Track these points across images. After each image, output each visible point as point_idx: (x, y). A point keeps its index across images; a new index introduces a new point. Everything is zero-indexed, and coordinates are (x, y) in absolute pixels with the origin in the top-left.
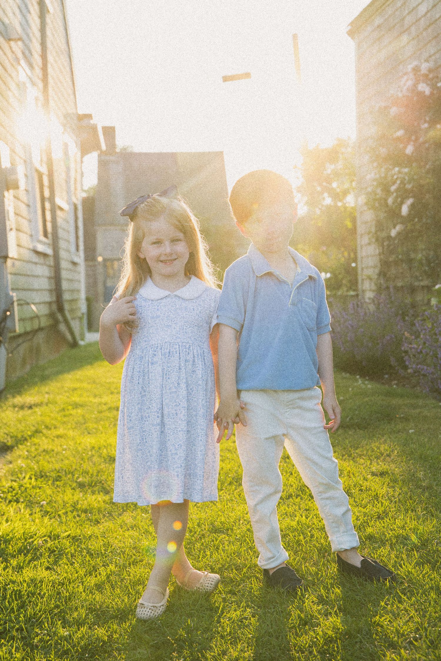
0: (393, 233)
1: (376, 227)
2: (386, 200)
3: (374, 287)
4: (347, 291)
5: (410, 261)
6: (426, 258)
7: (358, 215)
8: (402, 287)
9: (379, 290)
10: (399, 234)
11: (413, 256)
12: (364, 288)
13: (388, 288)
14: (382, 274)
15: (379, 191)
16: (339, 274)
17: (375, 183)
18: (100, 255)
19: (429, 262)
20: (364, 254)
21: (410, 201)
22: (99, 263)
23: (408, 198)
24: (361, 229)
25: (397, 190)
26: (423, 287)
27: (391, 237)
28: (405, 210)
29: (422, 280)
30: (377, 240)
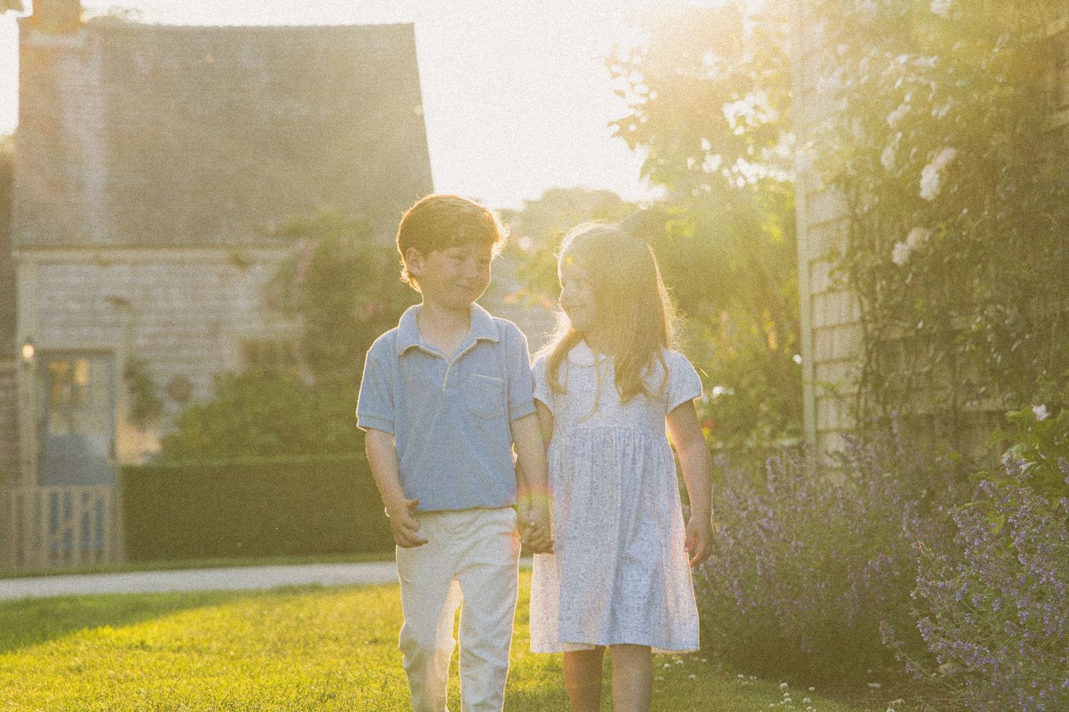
0: (900, 255)
1: (852, 236)
2: (876, 155)
3: (848, 423)
4: (773, 435)
5: (950, 336)
6: (997, 327)
7: (800, 203)
8: (930, 418)
9: (864, 427)
10: (914, 256)
11: (957, 322)
12: (821, 426)
13: (886, 422)
14: (873, 380)
15: (857, 129)
16: (752, 385)
17: (844, 104)
18: (29, 341)
19: (1004, 338)
20: (819, 320)
21: (944, 157)
22: (26, 365)
23: (937, 146)
24: (808, 247)
25: (905, 125)
26: (989, 414)
27: (894, 266)
28: (929, 182)
29: (986, 395)
30: (854, 278)
